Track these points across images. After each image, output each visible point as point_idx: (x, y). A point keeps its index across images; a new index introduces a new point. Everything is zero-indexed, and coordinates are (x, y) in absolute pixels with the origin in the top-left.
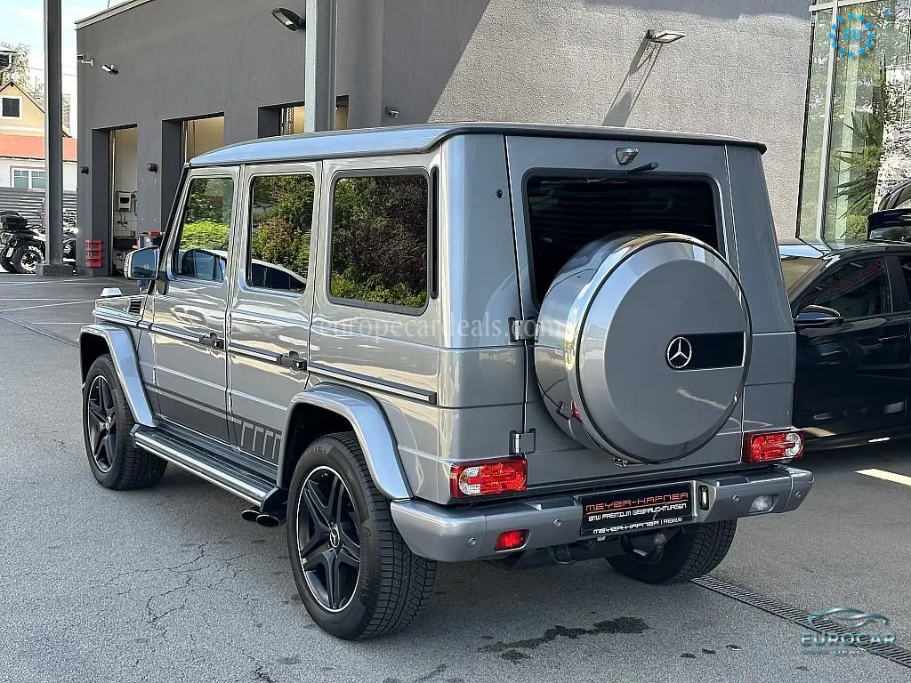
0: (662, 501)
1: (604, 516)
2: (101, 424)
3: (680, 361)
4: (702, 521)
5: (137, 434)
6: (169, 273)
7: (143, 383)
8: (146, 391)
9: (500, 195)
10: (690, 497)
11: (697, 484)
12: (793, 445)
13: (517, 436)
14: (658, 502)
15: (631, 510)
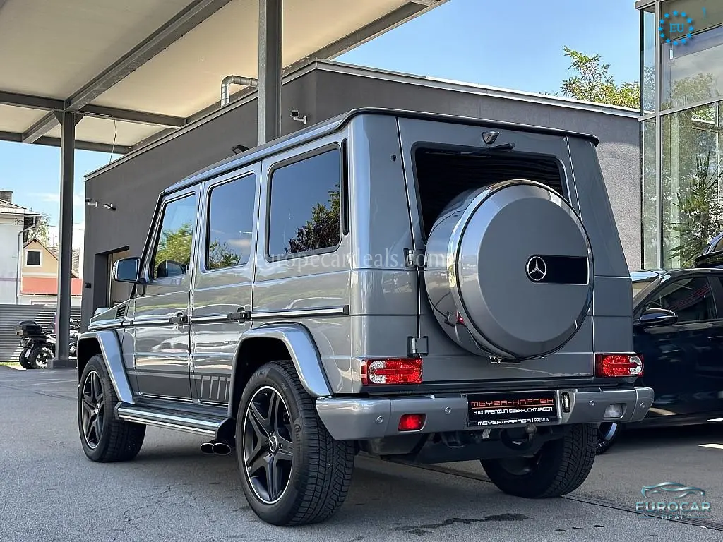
0: (532, 404)
1: (486, 411)
2: (92, 411)
3: (537, 275)
4: (566, 422)
5: (119, 409)
6: (147, 278)
7: (126, 370)
8: (128, 376)
9: (394, 158)
10: (555, 402)
11: (560, 393)
12: (635, 366)
13: (414, 340)
14: (529, 404)
15: (508, 409)
